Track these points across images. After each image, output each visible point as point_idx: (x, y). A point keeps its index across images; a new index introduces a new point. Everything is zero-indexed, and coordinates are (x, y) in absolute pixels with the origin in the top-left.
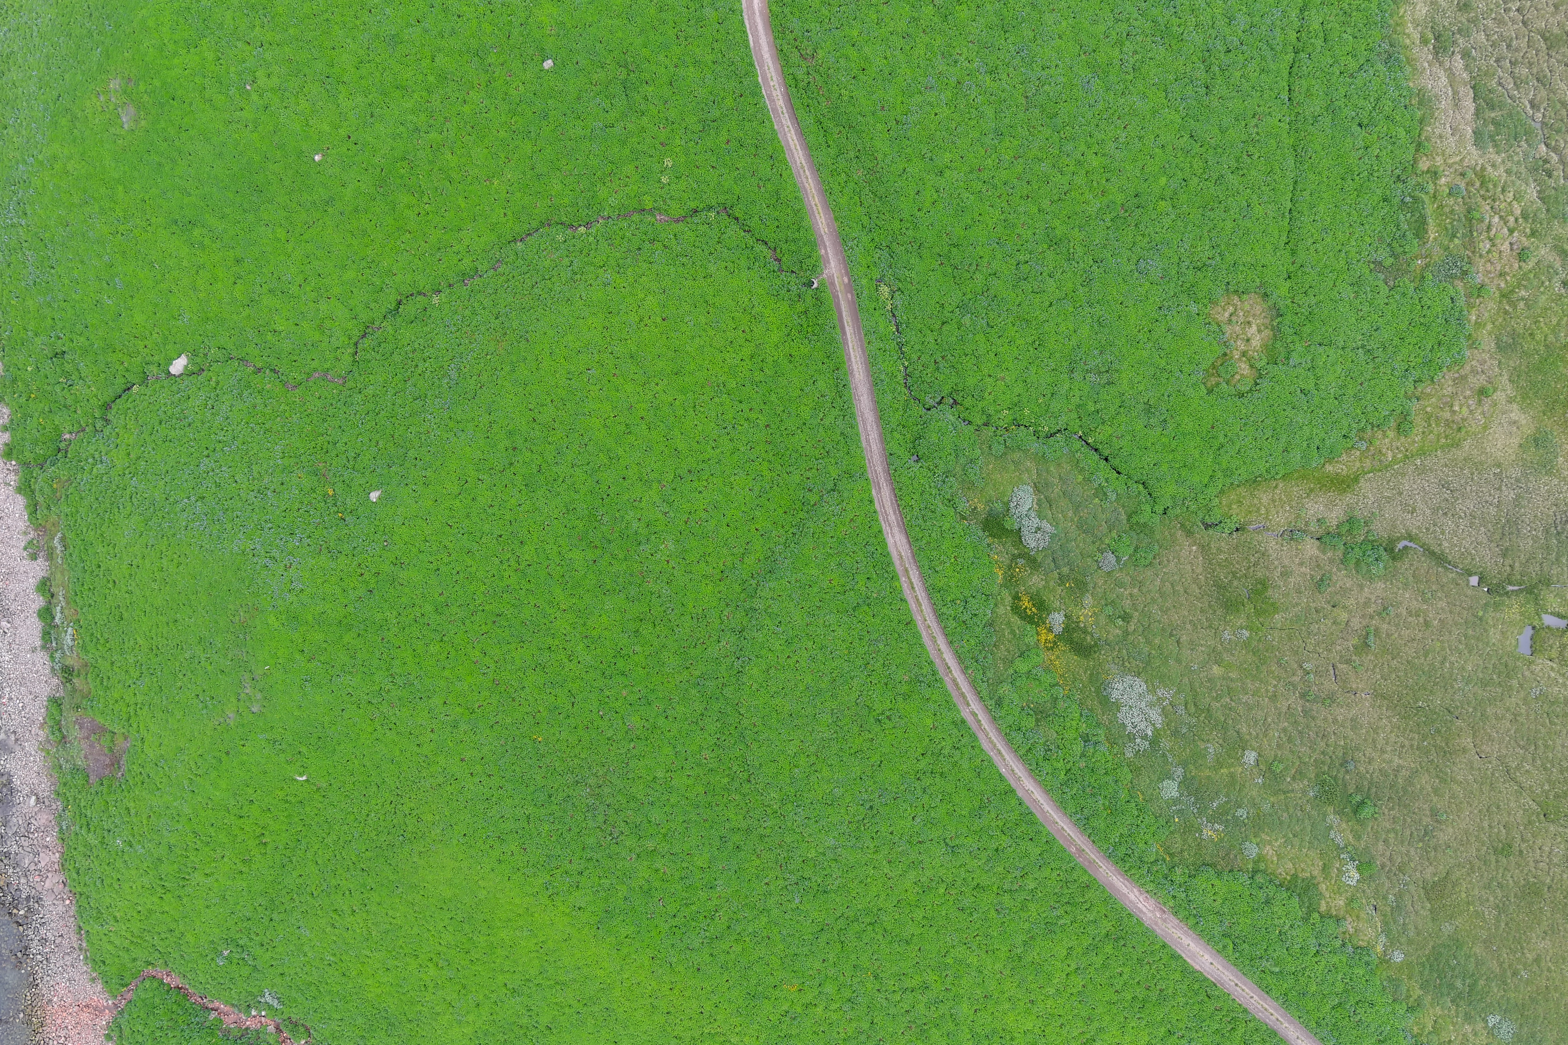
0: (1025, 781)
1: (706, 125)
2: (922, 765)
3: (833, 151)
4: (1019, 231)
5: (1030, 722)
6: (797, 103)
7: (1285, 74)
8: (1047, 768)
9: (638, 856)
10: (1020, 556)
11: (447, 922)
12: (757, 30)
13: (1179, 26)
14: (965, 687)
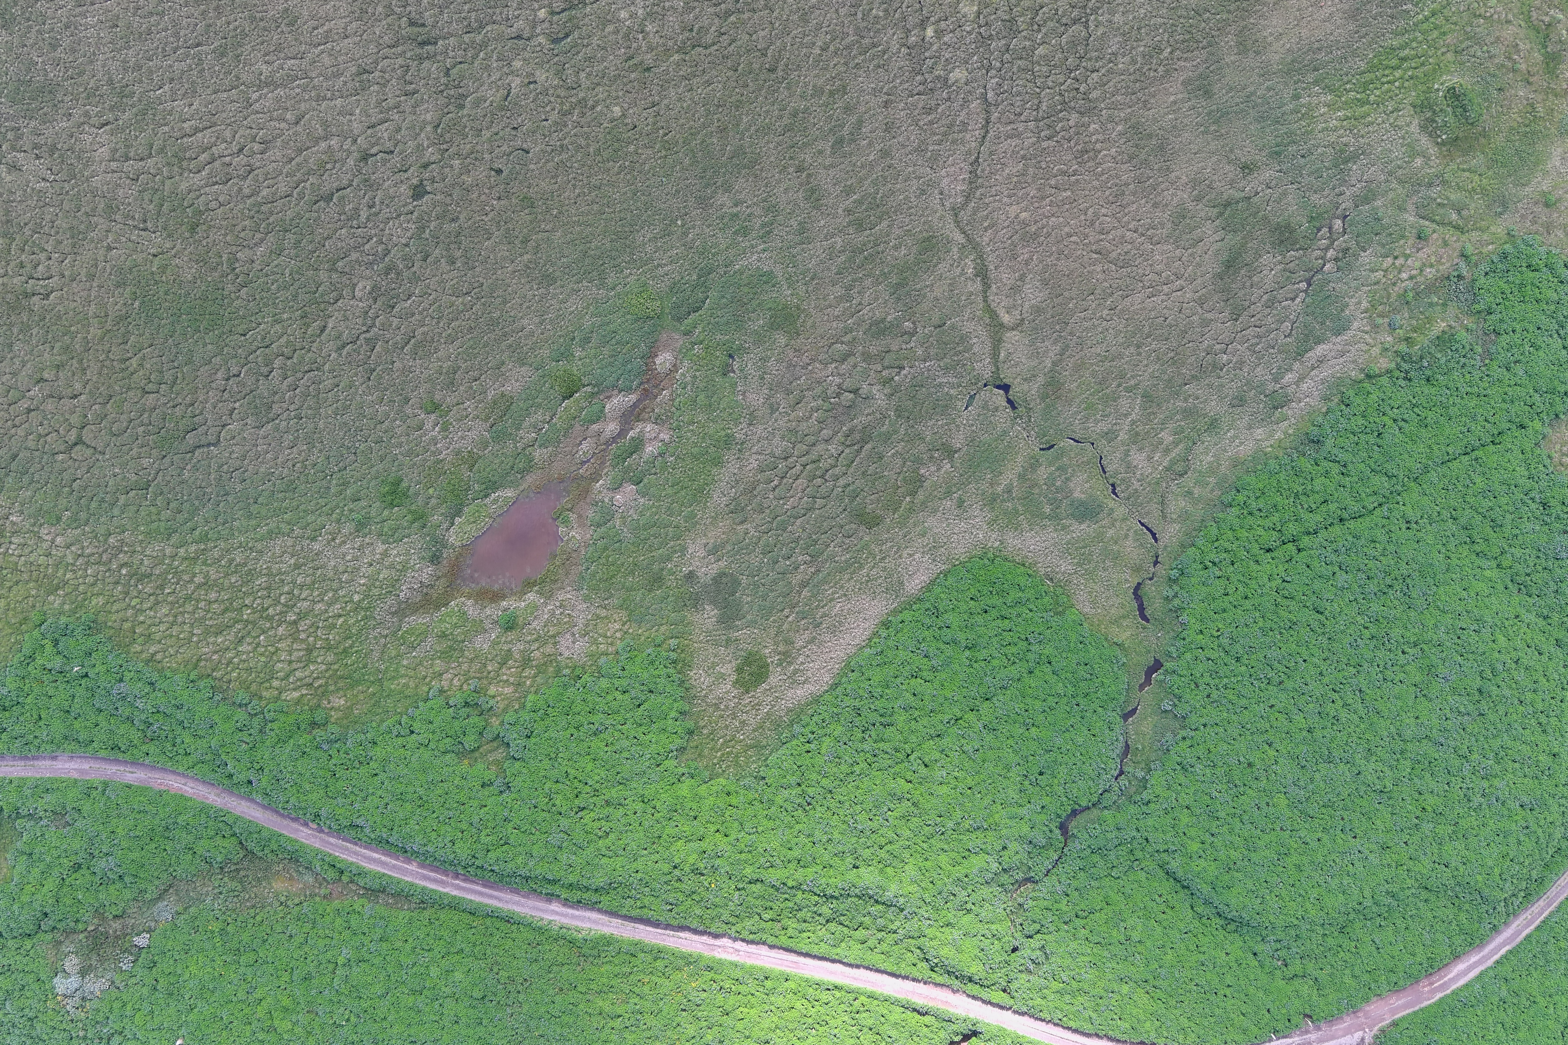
7: (1366, 522)
13: (1367, 628)
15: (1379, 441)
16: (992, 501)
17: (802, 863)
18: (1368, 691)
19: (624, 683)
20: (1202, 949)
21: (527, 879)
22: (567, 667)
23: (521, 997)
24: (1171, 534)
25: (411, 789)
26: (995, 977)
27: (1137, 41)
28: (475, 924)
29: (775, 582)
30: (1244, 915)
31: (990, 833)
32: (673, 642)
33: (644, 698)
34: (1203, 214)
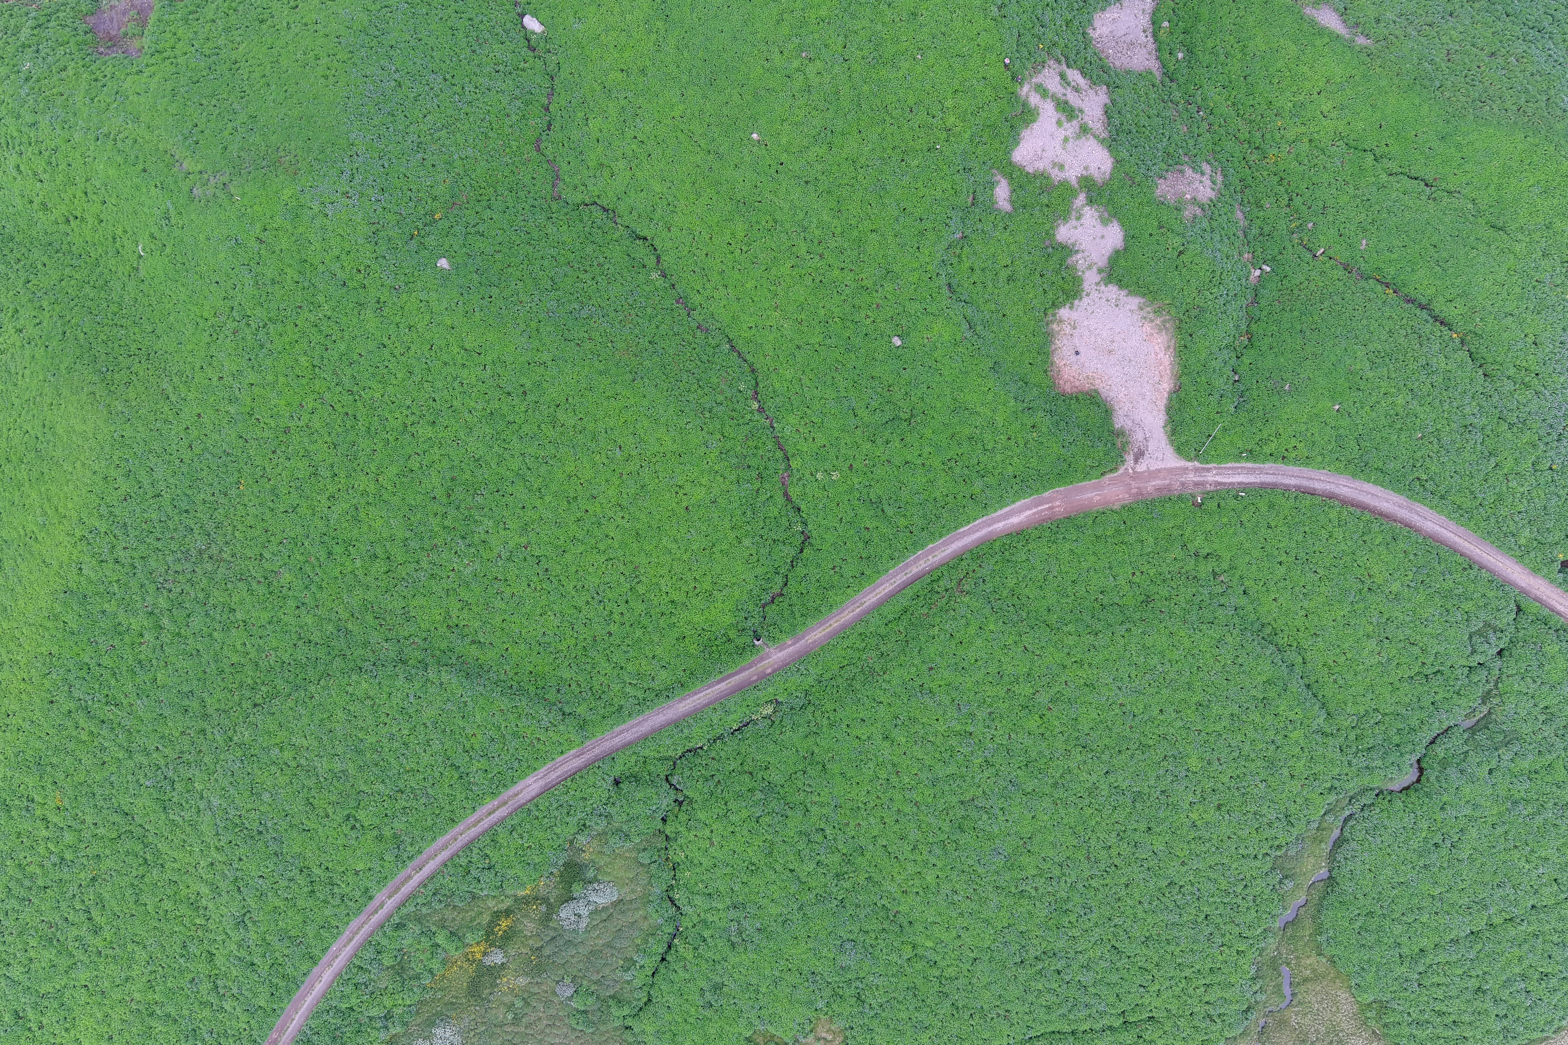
0: (329, 971)
1: (877, 504)
2: (316, 871)
3: (883, 630)
4: (852, 824)
5: (387, 961)
6: (917, 586)
8: (348, 989)
9: (151, 613)
10: (549, 905)
11: (32, 433)
12: (975, 532)
14: (406, 889)
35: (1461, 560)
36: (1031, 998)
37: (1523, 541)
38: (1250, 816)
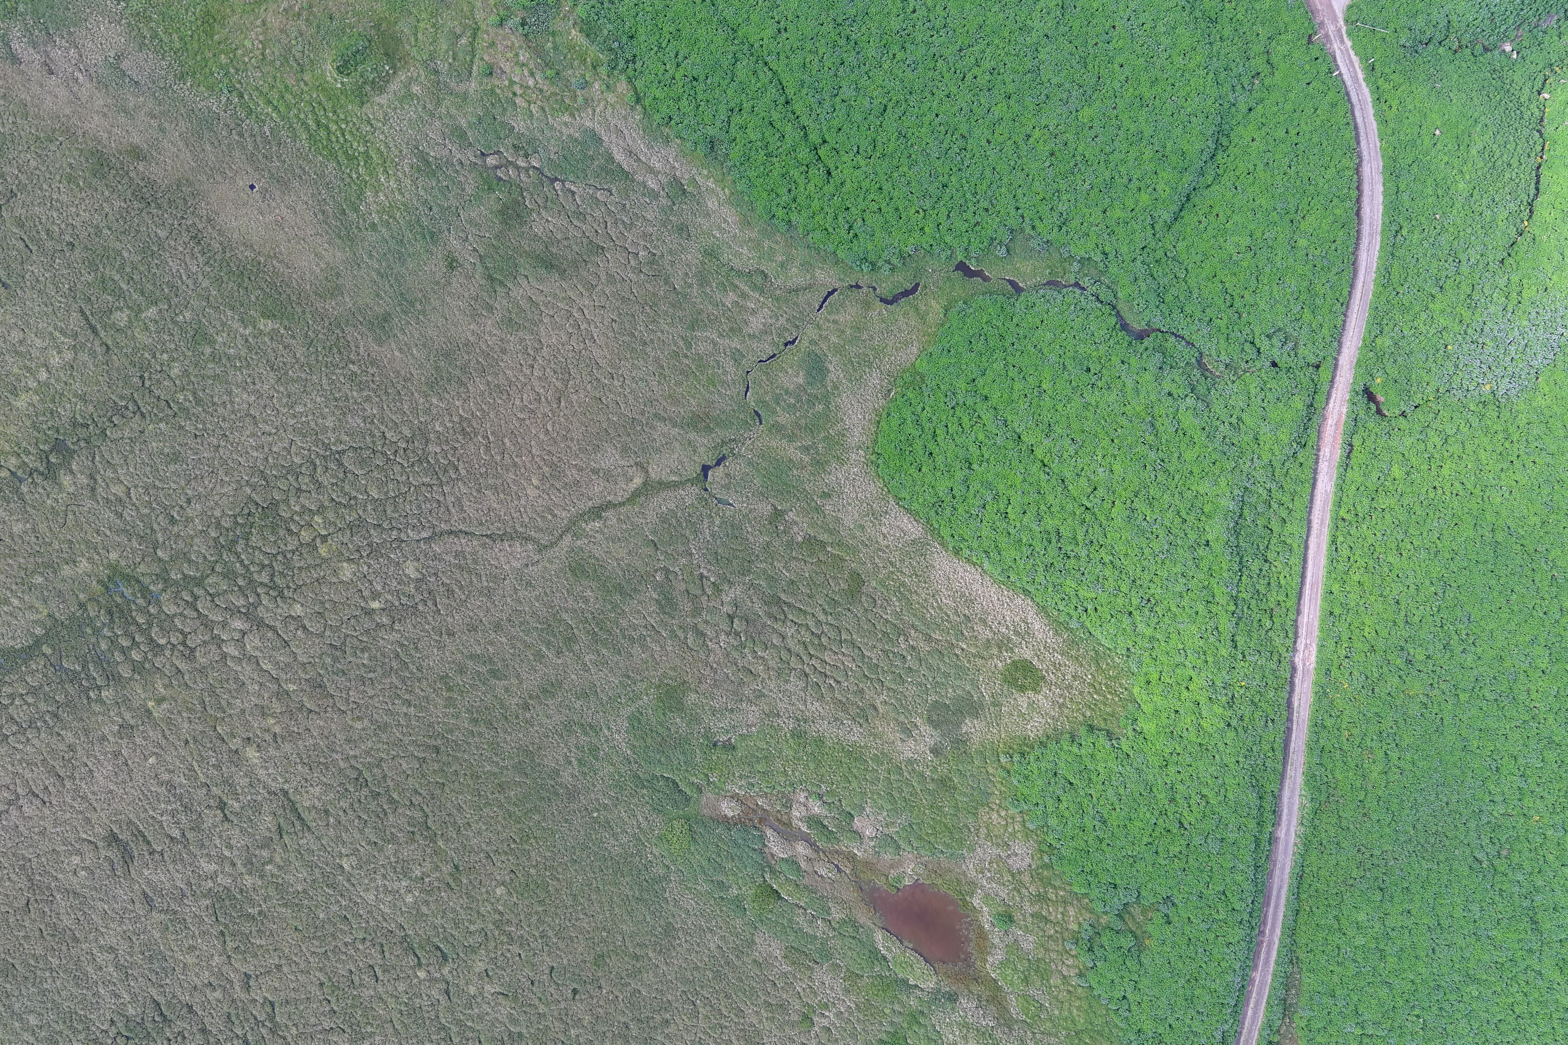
15: (701, 79)
16: (819, 465)
17: (1210, 599)
18: (960, 43)
19: (1050, 802)
20: (1251, 168)
21: (1257, 867)
22: (1041, 858)
23: (1377, 852)
24: (827, 277)
25: (1181, 992)
26: (1305, 381)
27: (347, 399)
28: (1308, 909)
29: (930, 668)
30: (1210, 132)
31: (1156, 412)
32: (1003, 759)
33: (1063, 781)
34: (504, 302)
35: (1345, 293)
36: (809, 45)
37: (1379, 341)
38: (1055, 186)
